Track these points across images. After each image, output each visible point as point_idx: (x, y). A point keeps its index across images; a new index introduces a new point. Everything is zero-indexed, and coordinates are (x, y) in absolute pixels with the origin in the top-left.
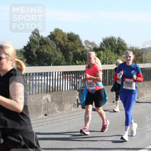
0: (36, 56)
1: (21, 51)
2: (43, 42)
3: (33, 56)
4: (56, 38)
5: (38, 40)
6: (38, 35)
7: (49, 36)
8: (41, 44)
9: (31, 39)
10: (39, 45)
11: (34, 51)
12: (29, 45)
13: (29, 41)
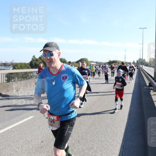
0: (34, 65)
1: (29, 64)
2: (37, 60)
3: (33, 65)
4: (42, 59)
5: (35, 59)
6: (35, 57)
7: (39, 58)
8: (36, 61)
9: (32, 59)
10: (35, 61)
11: (33, 63)
12: (32, 61)
13: (31, 60)
